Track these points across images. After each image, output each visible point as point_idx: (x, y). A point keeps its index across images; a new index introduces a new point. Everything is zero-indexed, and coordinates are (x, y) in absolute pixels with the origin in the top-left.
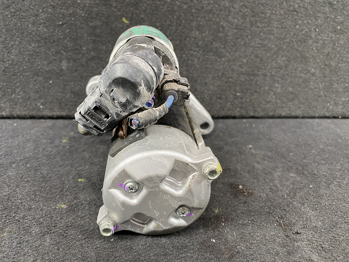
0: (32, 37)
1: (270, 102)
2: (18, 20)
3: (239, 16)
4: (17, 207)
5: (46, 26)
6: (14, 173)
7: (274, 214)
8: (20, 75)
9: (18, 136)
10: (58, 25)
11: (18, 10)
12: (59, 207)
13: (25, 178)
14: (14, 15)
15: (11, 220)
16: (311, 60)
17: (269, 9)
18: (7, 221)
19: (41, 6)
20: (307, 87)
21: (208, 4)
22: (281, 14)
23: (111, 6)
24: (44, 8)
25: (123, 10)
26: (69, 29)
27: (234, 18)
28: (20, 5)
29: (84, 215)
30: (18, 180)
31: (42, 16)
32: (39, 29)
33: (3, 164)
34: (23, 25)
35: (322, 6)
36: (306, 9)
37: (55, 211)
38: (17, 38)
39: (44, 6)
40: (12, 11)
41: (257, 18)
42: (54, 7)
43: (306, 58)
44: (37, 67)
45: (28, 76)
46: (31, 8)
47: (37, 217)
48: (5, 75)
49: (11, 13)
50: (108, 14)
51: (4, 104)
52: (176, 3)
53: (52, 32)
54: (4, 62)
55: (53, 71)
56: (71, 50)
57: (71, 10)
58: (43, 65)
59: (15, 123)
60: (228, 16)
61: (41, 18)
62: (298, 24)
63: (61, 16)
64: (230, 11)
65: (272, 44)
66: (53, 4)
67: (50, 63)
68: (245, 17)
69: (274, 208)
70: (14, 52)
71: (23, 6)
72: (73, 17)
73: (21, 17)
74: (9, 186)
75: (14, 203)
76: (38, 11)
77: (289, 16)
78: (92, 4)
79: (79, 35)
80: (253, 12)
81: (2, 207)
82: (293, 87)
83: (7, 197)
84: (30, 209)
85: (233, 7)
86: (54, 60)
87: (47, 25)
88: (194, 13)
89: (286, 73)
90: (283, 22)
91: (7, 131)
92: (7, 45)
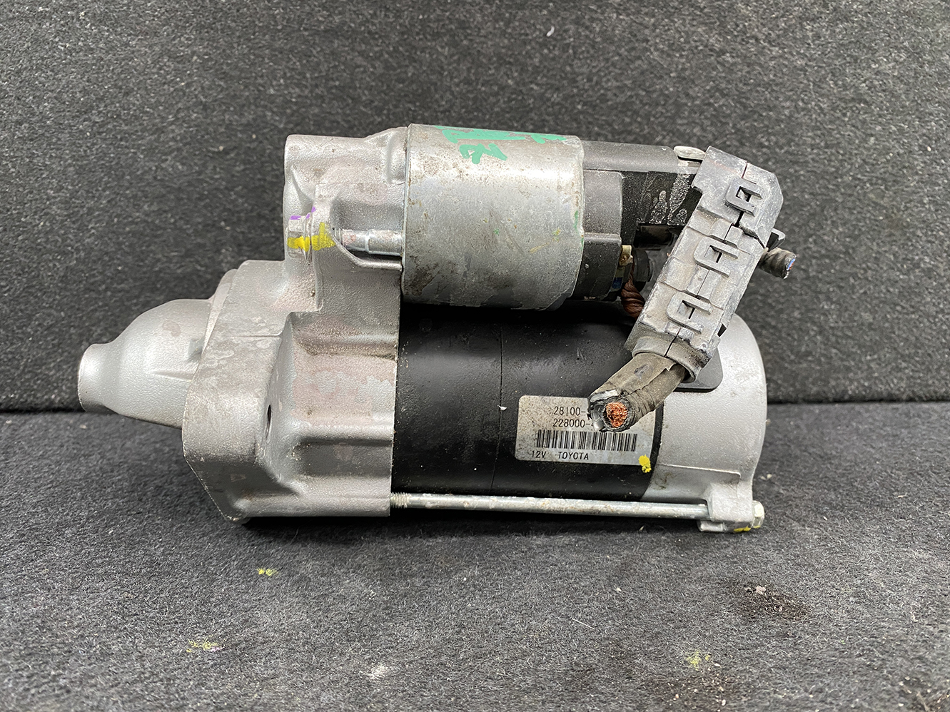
0: (145, 186)
1: (808, 353)
2: (111, 144)
3: (706, 118)
4: (66, 649)
5: (184, 158)
6: (67, 552)
7: (889, 672)
8: (107, 289)
9: (86, 456)
10: (214, 152)
11: (112, 117)
12: (196, 648)
13: (99, 565)
14: (101, 130)
15: (43, 688)
16: (919, 233)
17: (788, 99)
18: (33, 691)
19: (172, 105)
20: (916, 309)
21: (618, 87)
22: (821, 108)
23: (356, 100)
24: (179, 110)
25: (389, 110)
26: (244, 162)
27: (693, 123)
28: (118, 105)
29: (271, 672)
30: (77, 572)
31: (173, 131)
32: (163, 165)
33: (37, 529)
34: (123, 157)
35: (937, 84)
36: (892, 93)
37: (182, 662)
38: (104, 190)
39: (180, 105)
40: (97, 120)
41: (755, 121)
42: (205, 107)
43: (904, 228)
44: (153, 265)
45: (128, 292)
46: (147, 112)
47: (126, 678)
48: (65, 289)
49: (93, 126)
50: (348, 122)
51: (59, 371)
52: (532, 89)
53: (196, 172)
54: (64, 253)
55: (195, 277)
56: (246, 221)
57: (250, 114)
58: (170, 260)
59: (83, 423)
60: (673, 118)
61: (171, 136)
62: (872, 135)
63: (222, 130)
64: (679, 106)
65: (803, 191)
66: (204, 100)
67: (188, 254)
68: (723, 120)
69: (882, 654)
70: (92, 228)
71: (126, 106)
72: (253, 133)
73: (119, 137)
74: (49, 590)
75: (57, 637)
76: (163, 119)
77: (845, 115)
78: (306, 97)
79: (269, 178)
80: (745, 107)
81: (21, 648)
82: (873, 312)
83: (39, 621)
84: (106, 655)
85: (687, 95)
86: (200, 246)
87: (184, 153)
88: (581, 112)
89: (848, 269)
90: (830, 131)
91: (58, 443)
92: (76, 209)
